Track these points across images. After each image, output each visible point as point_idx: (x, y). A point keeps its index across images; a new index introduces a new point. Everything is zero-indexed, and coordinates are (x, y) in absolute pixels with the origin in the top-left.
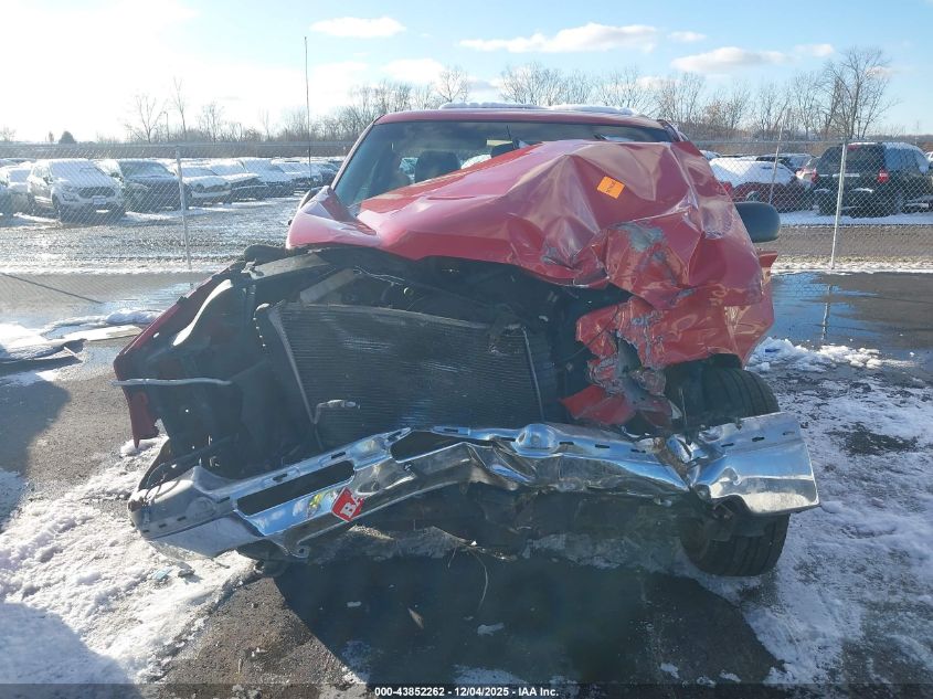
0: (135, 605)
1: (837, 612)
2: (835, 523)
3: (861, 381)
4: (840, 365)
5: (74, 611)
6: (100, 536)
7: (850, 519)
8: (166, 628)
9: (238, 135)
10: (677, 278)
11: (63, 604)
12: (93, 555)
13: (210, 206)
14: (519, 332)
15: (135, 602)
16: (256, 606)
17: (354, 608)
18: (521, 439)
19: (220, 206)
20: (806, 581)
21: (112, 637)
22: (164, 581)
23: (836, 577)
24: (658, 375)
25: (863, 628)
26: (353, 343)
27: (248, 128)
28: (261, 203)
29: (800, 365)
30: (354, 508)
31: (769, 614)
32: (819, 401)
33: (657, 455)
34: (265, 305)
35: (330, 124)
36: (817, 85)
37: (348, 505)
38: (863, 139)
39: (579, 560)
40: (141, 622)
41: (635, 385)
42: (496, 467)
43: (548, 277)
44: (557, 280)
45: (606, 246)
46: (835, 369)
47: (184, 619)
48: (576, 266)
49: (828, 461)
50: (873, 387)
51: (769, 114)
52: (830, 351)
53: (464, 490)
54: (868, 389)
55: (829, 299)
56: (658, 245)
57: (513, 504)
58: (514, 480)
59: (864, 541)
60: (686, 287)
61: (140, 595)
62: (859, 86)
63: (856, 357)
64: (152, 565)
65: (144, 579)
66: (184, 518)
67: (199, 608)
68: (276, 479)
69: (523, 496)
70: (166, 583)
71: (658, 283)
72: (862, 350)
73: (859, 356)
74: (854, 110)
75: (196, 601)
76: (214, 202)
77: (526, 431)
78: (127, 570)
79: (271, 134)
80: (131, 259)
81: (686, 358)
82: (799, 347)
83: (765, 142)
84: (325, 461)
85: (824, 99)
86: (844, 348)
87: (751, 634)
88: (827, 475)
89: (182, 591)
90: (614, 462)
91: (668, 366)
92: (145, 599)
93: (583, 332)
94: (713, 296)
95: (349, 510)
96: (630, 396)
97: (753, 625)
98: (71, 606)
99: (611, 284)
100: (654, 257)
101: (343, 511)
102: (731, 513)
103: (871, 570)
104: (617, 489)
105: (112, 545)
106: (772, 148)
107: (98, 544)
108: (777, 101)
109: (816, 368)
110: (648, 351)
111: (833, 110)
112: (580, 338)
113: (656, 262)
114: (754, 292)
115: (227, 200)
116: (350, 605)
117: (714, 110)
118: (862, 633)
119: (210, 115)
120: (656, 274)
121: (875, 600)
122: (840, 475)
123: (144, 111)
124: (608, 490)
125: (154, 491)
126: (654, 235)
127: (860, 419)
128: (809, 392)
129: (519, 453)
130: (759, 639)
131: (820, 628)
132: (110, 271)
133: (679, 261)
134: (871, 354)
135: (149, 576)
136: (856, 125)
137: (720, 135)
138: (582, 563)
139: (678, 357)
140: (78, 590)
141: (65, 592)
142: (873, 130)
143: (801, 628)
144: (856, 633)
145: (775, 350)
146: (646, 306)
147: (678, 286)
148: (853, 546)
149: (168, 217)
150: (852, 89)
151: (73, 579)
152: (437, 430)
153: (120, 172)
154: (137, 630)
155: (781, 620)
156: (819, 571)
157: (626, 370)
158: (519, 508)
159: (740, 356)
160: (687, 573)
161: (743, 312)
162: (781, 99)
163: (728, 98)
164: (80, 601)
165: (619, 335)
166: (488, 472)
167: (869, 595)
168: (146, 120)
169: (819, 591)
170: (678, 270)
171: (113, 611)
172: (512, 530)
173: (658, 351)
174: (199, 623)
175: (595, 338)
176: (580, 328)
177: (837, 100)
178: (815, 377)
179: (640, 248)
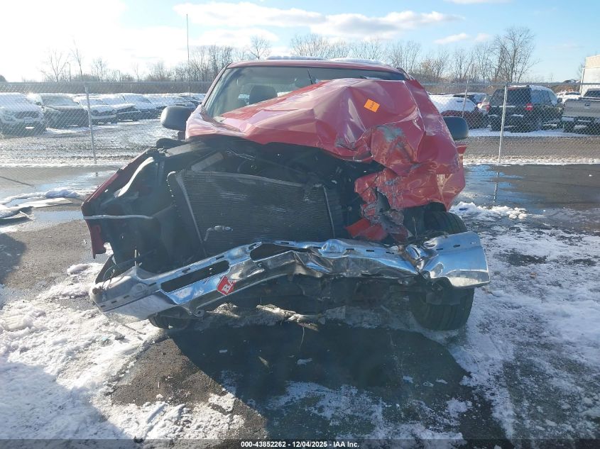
0: (91, 355)
1: (500, 347)
2: (500, 302)
3: (515, 226)
4: (503, 217)
5: (53, 360)
6: (63, 319)
7: (508, 300)
8: (112, 367)
9: (118, 79)
10: (410, 158)
11: (46, 356)
12: (60, 330)
13: (103, 125)
14: (321, 189)
15: (89, 354)
16: (164, 354)
17: (223, 353)
18: (324, 248)
19: (109, 125)
20: (484, 332)
21: (80, 372)
22: (107, 342)
23: (500, 329)
24: (400, 214)
25: (514, 355)
26: (226, 195)
27: (125, 73)
28: (135, 123)
29: (480, 217)
30: (230, 287)
31: (463, 349)
32: (491, 237)
33: (400, 256)
34: (174, 172)
35: (179, 72)
36: (491, 51)
37: (226, 285)
38: (518, 84)
39: (354, 324)
40: (96, 364)
41: (387, 219)
42: (310, 264)
43: (339, 155)
44: (344, 157)
45: (371, 138)
46: (501, 220)
47: (122, 362)
48: (355, 149)
49: (496, 270)
50: (522, 229)
51: (461, 68)
52: (497, 210)
53: (290, 279)
54: (519, 230)
55: (497, 180)
56: (400, 139)
57: (320, 285)
58: (321, 271)
59: (516, 311)
60: (416, 163)
61: (93, 350)
62: (515, 51)
63: (513, 213)
64: (98, 334)
65: (94, 342)
66: (128, 296)
67: (130, 356)
68: (184, 271)
69: (326, 280)
70: (108, 343)
71: (400, 161)
72: (516, 209)
73: (514, 212)
74: (513, 66)
75: (127, 352)
76: (105, 122)
77: (327, 243)
78: (84, 337)
79: (140, 78)
80: (54, 158)
81: (415, 204)
82: (479, 207)
83: (458, 85)
84: (212, 261)
85: (494, 59)
86: (506, 207)
87: (453, 360)
88: (495, 277)
89: (119, 347)
90: (377, 259)
91: (405, 209)
92: (96, 352)
93: (358, 187)
94: (430, 168)
95: (227, 289)
96: (384, 226)
97: (454, 355)
98: (51, 358)
99: (374, 161)
100: (398, 146)
101: (224, 289)
102: (442, 288)
103: (519, 326)
104: (378, 275)
105: (71, 323)
106: (463, 89)
107: (62, 323)
108: (465, 60)
109: (490, 219)
110: (394, 200)
111: (500, 66)
112: (357, 191)
113: (398, 148)
114: (454, 166)
115: (114, 121)
116: (221, 351)
117: (427, 65)
118: (514, 357)
119: (99, 65)
120: (399, 156)
121: (521, 341)
122: (503, 277)
123: (54, 62)
124: (373, 275)
125: (108, 283)
126: (398, 132)
127: (514, 246)
128: (485, 232)
129: (323, 255)
130: (458, 362)
131: (491, 355)
132: (41, 165)
133: (412, 148)
134: (521, 211)
135: (97, 340)
136: (514, 76)
137: (430, 81)
138: (355, 326)
139: (411, 203)
140: (54, 348)
141: (46, 350)
142: (525, 79)
143: (480, 355)
144: (510, 357)
145: (465, 209)
146: (393, 174)
147: (412, 162)
148: (509, 314)
149: (75, 132)
150: (511, 53)
151: (51, 342)
152: (278, 242)
153: (42, 102)
154: (94, 368)
155: (469, 352)
156: (491, 326)
157: (381, 211)
158: (324, 286)
159: (446, 205)
160: (416, 330)
161: (447, 180)
162: (468, 58)
163: (436, 57)
164: (56, 354)
165: (378, 190)
166: (305, 268)
167: (518, 338)
168: (55, 67)
169: (490, 337)
170: (411, 153)
171: (78, 359)
172: (319, 299)
173: (400, 200)
174: (132, 364)
175: (365, 191)
176: (356, 186)
177: (502, 60)
178: (489, 224)
179: (389, 139)
